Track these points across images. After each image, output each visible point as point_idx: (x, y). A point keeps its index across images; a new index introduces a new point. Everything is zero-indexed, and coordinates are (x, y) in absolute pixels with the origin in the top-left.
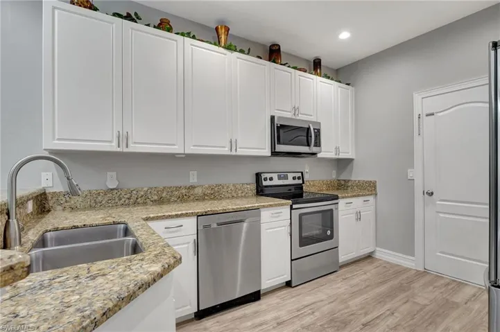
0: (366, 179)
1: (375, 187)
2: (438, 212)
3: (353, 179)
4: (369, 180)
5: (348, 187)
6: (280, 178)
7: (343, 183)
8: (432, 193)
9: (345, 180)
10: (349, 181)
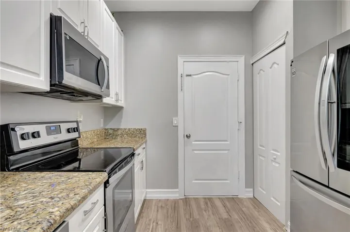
0: (137, 127)
1: (145, 134)
2: (193, 150)
3: (122, 127)
4: (140, 128)
5: (117, 135)
6: (49, 132)
7: (111, 132)
8: (190, 136)
9: (114, 129)
10: (118, 129)
